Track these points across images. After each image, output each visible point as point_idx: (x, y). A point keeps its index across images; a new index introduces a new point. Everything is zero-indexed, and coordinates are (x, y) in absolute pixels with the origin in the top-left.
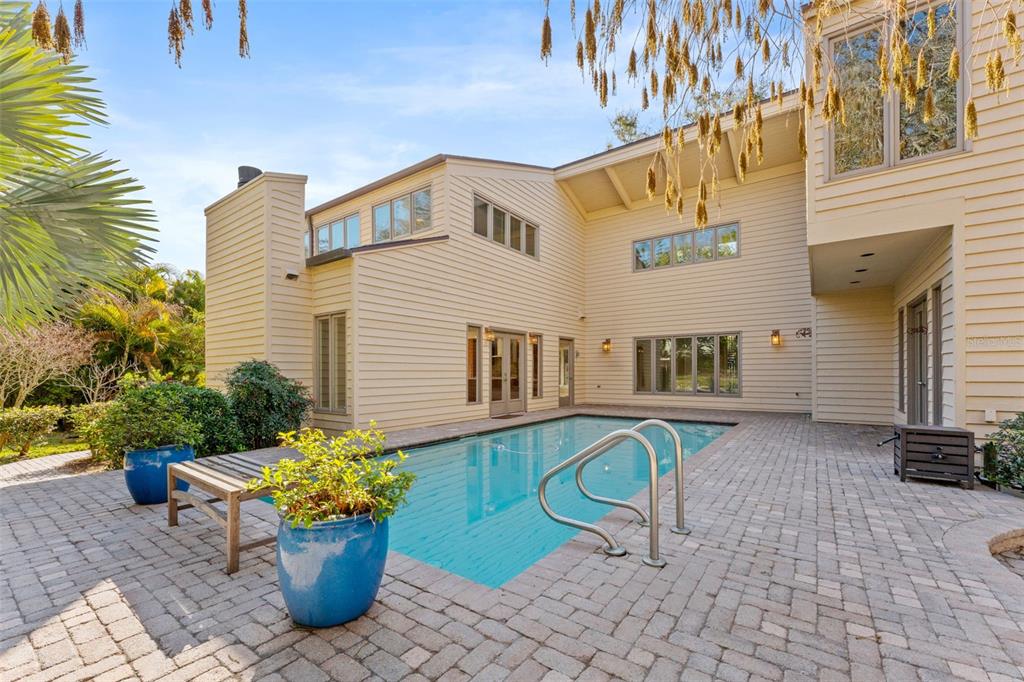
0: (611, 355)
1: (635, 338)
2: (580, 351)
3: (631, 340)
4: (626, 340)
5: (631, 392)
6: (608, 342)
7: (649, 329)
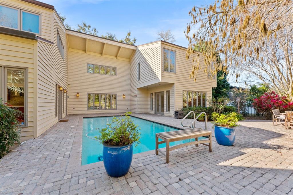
0: (80, 98)
1: (88, 93)
2: (69, 96)
3: (87, 94)
4: (85, 94)
5: (87, 110)
6: (78, 93)
7: (94, 91)
